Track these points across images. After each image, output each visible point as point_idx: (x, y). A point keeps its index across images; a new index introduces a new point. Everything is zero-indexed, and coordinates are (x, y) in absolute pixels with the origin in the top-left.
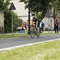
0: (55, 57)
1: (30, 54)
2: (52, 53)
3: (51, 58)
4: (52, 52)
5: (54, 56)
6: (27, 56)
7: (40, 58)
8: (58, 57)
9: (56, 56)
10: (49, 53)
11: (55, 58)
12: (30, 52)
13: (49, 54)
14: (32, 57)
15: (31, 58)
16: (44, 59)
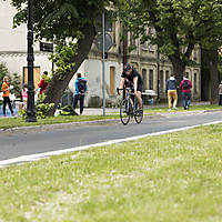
0: (119, 203)
1: (29, 193)
2: (109, 190)
3: (106, 209)
4: (108, 186)
5: (117, 200)
6: (17, 203)
7: (66, 209)
8: (131, 204)
9: (124, 200)
10: (100, 188)
11: (121, 207)
12: (28, 188)
13: (97, 192)
14: (34, 204)
15: (33, 208)
16: (78, 210)
